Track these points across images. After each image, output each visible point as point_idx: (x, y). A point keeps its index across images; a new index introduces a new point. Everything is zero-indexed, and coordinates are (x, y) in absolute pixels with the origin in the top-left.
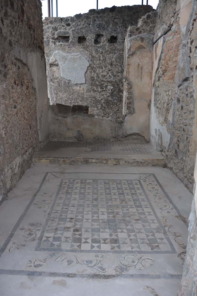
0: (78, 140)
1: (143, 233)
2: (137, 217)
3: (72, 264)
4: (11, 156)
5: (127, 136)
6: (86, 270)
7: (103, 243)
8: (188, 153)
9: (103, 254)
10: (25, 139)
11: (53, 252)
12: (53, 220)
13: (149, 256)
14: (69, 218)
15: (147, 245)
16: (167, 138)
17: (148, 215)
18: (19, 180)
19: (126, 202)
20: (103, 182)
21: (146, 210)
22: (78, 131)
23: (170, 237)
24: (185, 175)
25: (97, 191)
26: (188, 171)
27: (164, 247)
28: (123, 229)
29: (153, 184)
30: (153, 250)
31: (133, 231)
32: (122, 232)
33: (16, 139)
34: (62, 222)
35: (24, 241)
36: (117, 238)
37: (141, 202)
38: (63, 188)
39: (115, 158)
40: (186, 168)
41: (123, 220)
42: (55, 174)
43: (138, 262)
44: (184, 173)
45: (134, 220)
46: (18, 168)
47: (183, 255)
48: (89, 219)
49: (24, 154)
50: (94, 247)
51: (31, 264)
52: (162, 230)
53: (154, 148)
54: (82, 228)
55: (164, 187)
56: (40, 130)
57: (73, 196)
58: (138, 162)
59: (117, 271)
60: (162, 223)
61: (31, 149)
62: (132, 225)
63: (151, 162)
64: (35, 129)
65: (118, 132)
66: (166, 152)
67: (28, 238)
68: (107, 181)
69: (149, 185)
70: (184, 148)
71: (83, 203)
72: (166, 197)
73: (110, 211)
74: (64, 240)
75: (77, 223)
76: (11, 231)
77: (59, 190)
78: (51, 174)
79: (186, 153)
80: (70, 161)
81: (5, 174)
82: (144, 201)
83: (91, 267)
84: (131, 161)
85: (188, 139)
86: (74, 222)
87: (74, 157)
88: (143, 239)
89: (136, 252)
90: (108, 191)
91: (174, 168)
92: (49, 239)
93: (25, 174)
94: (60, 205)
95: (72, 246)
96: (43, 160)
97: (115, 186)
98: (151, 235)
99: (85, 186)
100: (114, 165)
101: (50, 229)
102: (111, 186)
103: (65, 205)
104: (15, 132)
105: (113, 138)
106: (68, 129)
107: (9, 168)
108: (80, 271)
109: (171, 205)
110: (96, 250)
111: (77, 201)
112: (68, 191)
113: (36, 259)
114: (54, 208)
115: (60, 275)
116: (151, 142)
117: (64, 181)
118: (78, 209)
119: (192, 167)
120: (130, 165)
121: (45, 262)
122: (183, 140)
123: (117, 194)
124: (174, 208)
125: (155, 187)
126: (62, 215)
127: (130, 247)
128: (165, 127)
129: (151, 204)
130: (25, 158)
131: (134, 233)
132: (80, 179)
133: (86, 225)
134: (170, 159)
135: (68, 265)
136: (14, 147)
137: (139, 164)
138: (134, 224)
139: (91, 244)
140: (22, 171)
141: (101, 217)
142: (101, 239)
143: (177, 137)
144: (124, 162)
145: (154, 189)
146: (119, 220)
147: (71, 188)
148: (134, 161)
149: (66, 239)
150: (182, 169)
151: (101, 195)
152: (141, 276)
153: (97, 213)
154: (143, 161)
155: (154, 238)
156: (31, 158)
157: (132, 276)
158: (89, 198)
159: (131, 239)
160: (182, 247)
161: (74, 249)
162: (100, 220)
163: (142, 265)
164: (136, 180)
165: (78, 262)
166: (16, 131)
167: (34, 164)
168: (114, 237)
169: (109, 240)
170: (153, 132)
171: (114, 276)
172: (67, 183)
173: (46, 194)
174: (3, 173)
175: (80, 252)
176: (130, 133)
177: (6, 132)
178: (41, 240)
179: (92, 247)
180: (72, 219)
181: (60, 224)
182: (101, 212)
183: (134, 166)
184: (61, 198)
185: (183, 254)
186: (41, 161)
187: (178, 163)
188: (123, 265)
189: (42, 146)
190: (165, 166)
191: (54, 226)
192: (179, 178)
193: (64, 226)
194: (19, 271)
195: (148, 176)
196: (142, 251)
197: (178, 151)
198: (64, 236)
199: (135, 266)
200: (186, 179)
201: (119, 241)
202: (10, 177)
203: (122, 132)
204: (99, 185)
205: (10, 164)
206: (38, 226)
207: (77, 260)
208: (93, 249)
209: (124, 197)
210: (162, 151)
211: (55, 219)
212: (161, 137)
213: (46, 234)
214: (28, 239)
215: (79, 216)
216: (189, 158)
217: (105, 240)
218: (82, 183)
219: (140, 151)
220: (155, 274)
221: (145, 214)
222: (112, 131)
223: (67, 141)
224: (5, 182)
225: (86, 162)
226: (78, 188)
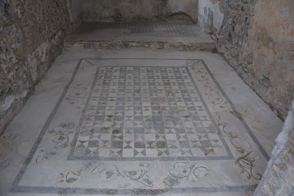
0: (116, 20)
1: (195, 133)
2: (186, 113)
3: (112, 177)
4: (35, 42)
5: (172, 16)
6: (129, 184)
7: (148, 148)
8: (246, 38)
9: (149, 162)
10: (52, 20)
11: (89, 161)
12: (88, 119)
13: (202, 163)
14: (107, 116)
15: (199, 149)
16: (219, 18)
17: (199, 110)
18: (48, 69)
19: (173, 94)
20: (146, 69)
21: (196, 104)
22: (116, 10)
23: (225, 138)
24: (239, 63)
25: (139, 80)
26: (245, 58)
27: (220, 151)
28: (171, 128)
29: (202, 72)
30: (207, 156)
31: (183, 131)
32: (170, 132)
33: (39, 20)
34: (99, 121)
35: (54, 147)
36: (165, 140)
37: (190, 94)
38: (100, 78)
39: (159, 41)
40: (242, 55)
41: (170, 117)
42: (89, 60)
43: (191, 171)
44: (238, 60)
45: (184, 117)
46: (46, 56)
47: (242, 161)
48: (130, 117)
49: (52, 38)
50: (138, 153)
51: (63, 178)
52: (216, 130)
53: (202, 30)
54: (123, 129)
55: (215, 77)
56: (71, 9)
57: (111, 87)
58: (185, 46)
59: (166, 184)
60: (216, 120)
61: (60, 32)
62: (181, 124)
63: (199, 46)
64: (64, 8)
65: (161, 10)
66: (217, 35)
67: (58, 143)
68: (150, 68)
69: (198, 73)
70: (241, 31)
71: (123, 96)
72: (218, 88)
73: (155, 105)
74: (101, 144)
75: (117, 122)
76: (38, 135)
77: (95, 80)
78: (86, 61)
79: (243, 37)
80: (107, 45)
81: (28, 64)
82: (194, 93)
83: (136, 180)
84: (176, 45)
85: (248, 20)
86: (113, 120)
87: (111, 41)
88: (194, 142)
89: (188, 159)
90: (151, 81)
91: (226, 53)
92: (83, 144)
93: (55, 62)
94: (96, 99)
95: (112, 152)
96: (75, 45)
97: (159, 74)
98: (203, 136)
99: (125, 74)
100: (158, 49)
101: (85, 131)
102: (155, 74)
103: (102, 99)
104: (36, 11)
105: (156, 17)
106: (104, 7)
107: (33, 57)
108: (122, 186)
109: (224, 98)
110: (140, 156)
111: (116, 94)
112: (105, 82)
113: (69, 172)
114: (90, 103)
115: (98, 191)
116: (198, 23)
117: (100, 69)
118: (118, 104)
119: (249, 54)
120: (176, 49)
121: (79, 175)
122: (240, 21)
123: (162, 84)
124: (227, 102)
125: (205, 75)
126: (99, 112)
127: (180, 152)
128: (218, 5)
129: (201, 96)
130: (54, 43)
131: (184, 134)
132: (119, 66)
133: (128, 124)
134: (221, 43)
135: (108, 178)
136: (37, 30)
137: (185, 48)
138: (183, 122)
139: (134, 150)
140: (51, 58)
141: (145, 114)
142: (146, 143)
143: (233, 18)
144: (168, 46)
145: (204, 78)
146: (165, 116)
147: (108, 77)
148: (180, 44)
149: (104, 143)
150: (237, 55)
151: (143, 85)
152: (194, 190)
153: (140, 108)
154: (190, 45)
155: (207, 139)
156: (62, 43)
157: (184, 190)
158: (130, 90)
159: (181, 142)
160: (239, 151)
161: (114, 156)
162: (144, 118)
163: (196, 176)
164: (183, 67)
165: (119, 174)
166: (38, 9)
167: (66, 50)
168: (161, 139)
169: (155, 143)
170: (201, 11)
171: (163, 191)
172: (104, 72)
173: (80, 85)
174: (26, 63)
175: (122, 160)
176: (174, 12)
177: (23, 10)
178: (74, 145)
179: (136, 153)
180: (110, 116)
181: (97, 124)
182: (145, 107)
183: (180, 50)
184: (97, 90)
185: (241, 159)
186: (74, 45)
187: (231, 49)
188: (173, 176)
189: (75, 28)
190: (215, 51)
191: (90, 127)
192: (231, 65)
193: (101, 127)
194: (48, 187)
195: (196, 63)
196: (194, 157)
197: (232, 34)
198: (101, 139)
199: (187, 177)
200: (241, 67)
201: (167, 144)
202: (36, 67)
203: (166, 10)
204: (141, 74)
205: (33, 51)
206: (71, 127)
207: (118, 170)
208: (137, 156)
209: (170, 87)
210: (211, 34)
211: (90, 118)
212: (211, 17)
213: (81, 138)
214: (59, 145)
215: (118, 113)
216: (247, 43)
217: (150, 143)
218: (121, 71)
219: (186, 33)
220: (211, 187)
221: (195, 109)
222: (155, 9)
223: (104, 21)
224: (30, 73)
225: (125, 46)
226: (116, 77)
